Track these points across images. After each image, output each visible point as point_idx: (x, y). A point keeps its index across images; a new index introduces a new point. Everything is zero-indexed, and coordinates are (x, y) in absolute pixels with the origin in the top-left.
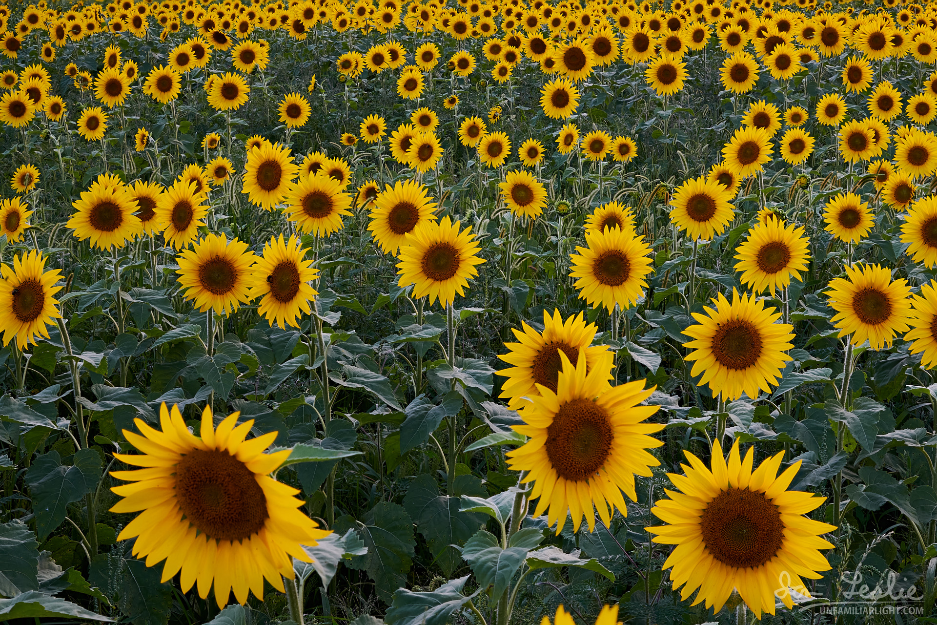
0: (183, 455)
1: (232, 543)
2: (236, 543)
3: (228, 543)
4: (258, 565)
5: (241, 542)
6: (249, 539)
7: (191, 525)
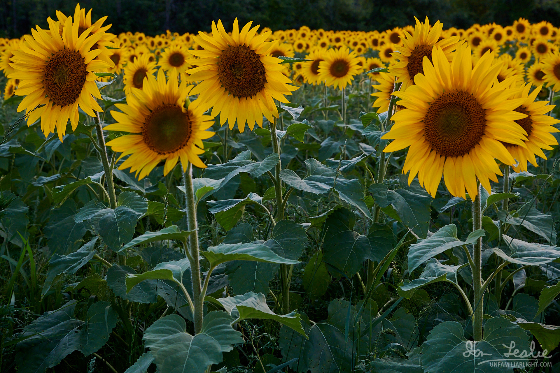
0: (223, 51)
1: (246, 98)
2: (249, 98)
3: (245, 98)
4: (260, 108)
5: (251, 97)
6: (256, 95)
7: (226, 90)
